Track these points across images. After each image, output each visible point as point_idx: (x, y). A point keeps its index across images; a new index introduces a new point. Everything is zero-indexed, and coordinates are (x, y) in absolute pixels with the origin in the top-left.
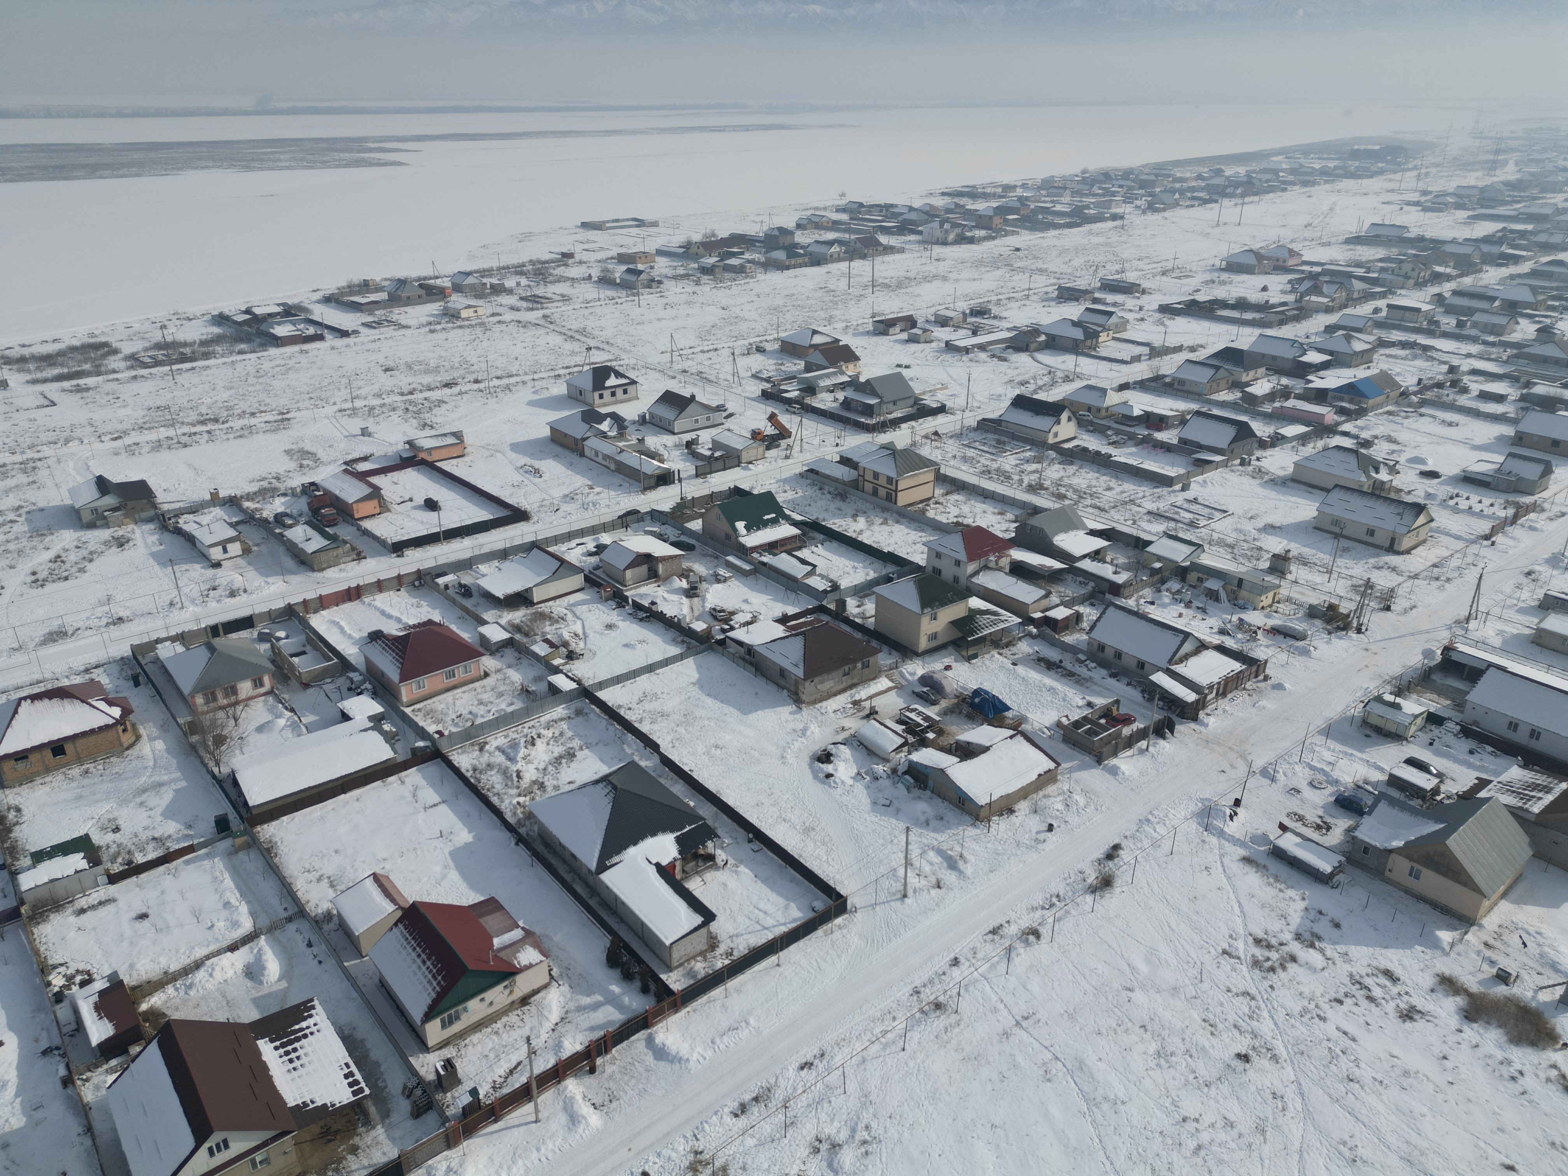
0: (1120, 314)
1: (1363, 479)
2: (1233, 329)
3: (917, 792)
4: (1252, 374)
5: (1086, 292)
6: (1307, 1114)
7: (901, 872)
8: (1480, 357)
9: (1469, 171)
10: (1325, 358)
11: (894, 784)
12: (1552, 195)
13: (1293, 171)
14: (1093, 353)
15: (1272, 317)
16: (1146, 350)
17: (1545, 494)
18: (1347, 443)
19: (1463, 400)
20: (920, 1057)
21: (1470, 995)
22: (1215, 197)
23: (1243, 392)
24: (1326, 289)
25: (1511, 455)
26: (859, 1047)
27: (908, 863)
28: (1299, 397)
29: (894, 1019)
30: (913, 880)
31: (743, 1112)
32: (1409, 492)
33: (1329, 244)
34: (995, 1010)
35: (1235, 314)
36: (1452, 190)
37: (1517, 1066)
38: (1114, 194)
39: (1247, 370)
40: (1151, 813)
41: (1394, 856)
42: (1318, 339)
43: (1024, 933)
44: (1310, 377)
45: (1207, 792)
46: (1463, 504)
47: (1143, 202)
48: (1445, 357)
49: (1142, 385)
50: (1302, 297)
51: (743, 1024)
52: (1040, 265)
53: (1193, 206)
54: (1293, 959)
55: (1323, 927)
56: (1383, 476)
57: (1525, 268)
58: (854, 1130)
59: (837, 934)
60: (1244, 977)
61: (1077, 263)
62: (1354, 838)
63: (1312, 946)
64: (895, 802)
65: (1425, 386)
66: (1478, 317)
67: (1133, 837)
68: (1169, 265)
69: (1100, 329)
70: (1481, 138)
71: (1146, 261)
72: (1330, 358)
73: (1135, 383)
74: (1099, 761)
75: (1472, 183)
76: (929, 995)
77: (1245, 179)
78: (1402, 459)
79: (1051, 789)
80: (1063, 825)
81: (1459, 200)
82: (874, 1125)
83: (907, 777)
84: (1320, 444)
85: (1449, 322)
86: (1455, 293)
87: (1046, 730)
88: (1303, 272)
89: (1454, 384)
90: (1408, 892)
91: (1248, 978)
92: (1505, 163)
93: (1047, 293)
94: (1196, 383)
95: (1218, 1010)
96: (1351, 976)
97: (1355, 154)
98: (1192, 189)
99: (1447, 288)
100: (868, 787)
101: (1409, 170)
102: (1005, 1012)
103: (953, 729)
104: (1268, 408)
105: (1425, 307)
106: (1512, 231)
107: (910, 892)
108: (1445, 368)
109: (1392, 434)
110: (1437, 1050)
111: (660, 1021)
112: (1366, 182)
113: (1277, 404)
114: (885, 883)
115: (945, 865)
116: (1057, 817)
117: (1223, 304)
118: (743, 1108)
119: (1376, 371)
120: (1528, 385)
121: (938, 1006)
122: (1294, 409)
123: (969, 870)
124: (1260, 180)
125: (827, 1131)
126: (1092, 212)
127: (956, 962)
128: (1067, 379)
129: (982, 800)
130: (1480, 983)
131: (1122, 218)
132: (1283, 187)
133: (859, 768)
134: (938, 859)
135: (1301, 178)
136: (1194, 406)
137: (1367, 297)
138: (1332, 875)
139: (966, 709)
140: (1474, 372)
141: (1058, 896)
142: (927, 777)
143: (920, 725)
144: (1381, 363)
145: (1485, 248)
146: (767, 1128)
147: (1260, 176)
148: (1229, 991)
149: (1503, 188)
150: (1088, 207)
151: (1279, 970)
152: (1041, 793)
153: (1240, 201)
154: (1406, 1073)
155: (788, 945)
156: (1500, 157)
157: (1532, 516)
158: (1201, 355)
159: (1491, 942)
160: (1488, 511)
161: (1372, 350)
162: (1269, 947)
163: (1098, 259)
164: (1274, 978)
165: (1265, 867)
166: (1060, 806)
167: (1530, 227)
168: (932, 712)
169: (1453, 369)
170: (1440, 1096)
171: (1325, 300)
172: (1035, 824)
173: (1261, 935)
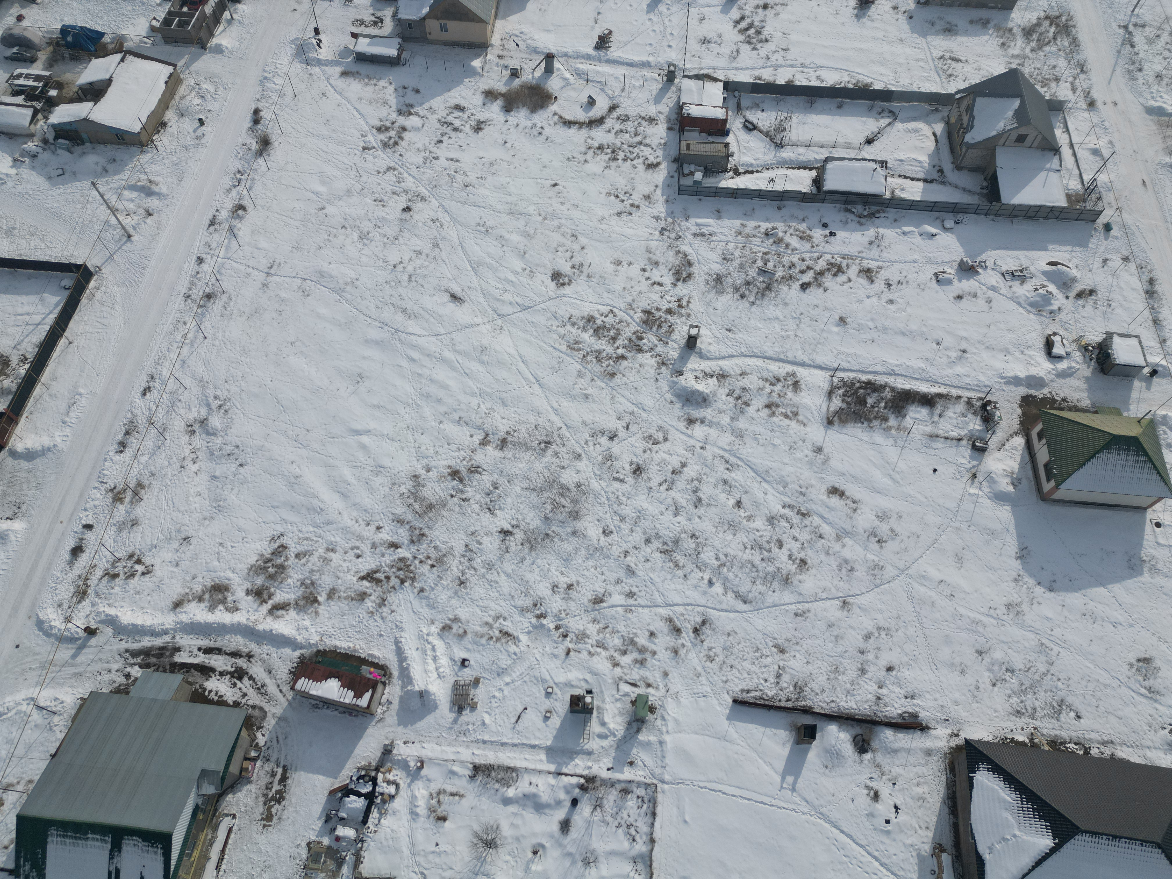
3: (78, 150)
6: (454, 220)
7: (113, 220)
11: (53, 153)
20: (220, 335)
21: (503, 95)
26: (173, 356)
27: (114, 211)
29: (185, 323)
30: (127, 221)
31: (124, 447)
34: (248, 275)
37: (539, 125)
40: (264, 71)
41: (427, 21)
43: (233, 212)
45: (294, 34)
51: (77, 397)
54: (404, 129)
55: (411, 97)
58: (208, 405)
59: (99, 295)
60: (383, 159)
62: (399, 20)
63: (410, 114)
64: (66, 167)
67: (263, 97)
74: (204, 47)
76: (197, 293)
79: (182, 90)
80: (209, 115)
82: (219, 393)
83: (60, 141)
87: (146, 40)
90: (445, 44)
91: (385, 157)
95: (379, 188)
96: (439, 121)
100: (33, 168)
102: (256, 272)
103: (67, 77)
107: (131, 231)
110: (500, 141)
111: (10, 437)
114: (107, 236)
115: (143, 195)
116: (201, 111)
118: (122, 446)
121: (209, 296)
123: (163, 189)
125: (191, 417)
127: (200, 260)
129: (136, 128)
130: (505, 84)
133: (11, 155)
134: (134, 195)
138: (399, 55)
139: (66, 53)
141: (239, 172)
142: (77, 132)
143: (35, 88)
146: (149, 444)
148: (379, 173)
151: (400, 142)
152: (177, 97)
154: (491, 164)
155: (66, 325)
159: (501, 53)
162: (387, 129)
164: (398, 148)
165: (358, 73)
166: (197, 101)
168: (37, 69)
170: (512, 167)
172: (188, 125)
173: (378, 124)
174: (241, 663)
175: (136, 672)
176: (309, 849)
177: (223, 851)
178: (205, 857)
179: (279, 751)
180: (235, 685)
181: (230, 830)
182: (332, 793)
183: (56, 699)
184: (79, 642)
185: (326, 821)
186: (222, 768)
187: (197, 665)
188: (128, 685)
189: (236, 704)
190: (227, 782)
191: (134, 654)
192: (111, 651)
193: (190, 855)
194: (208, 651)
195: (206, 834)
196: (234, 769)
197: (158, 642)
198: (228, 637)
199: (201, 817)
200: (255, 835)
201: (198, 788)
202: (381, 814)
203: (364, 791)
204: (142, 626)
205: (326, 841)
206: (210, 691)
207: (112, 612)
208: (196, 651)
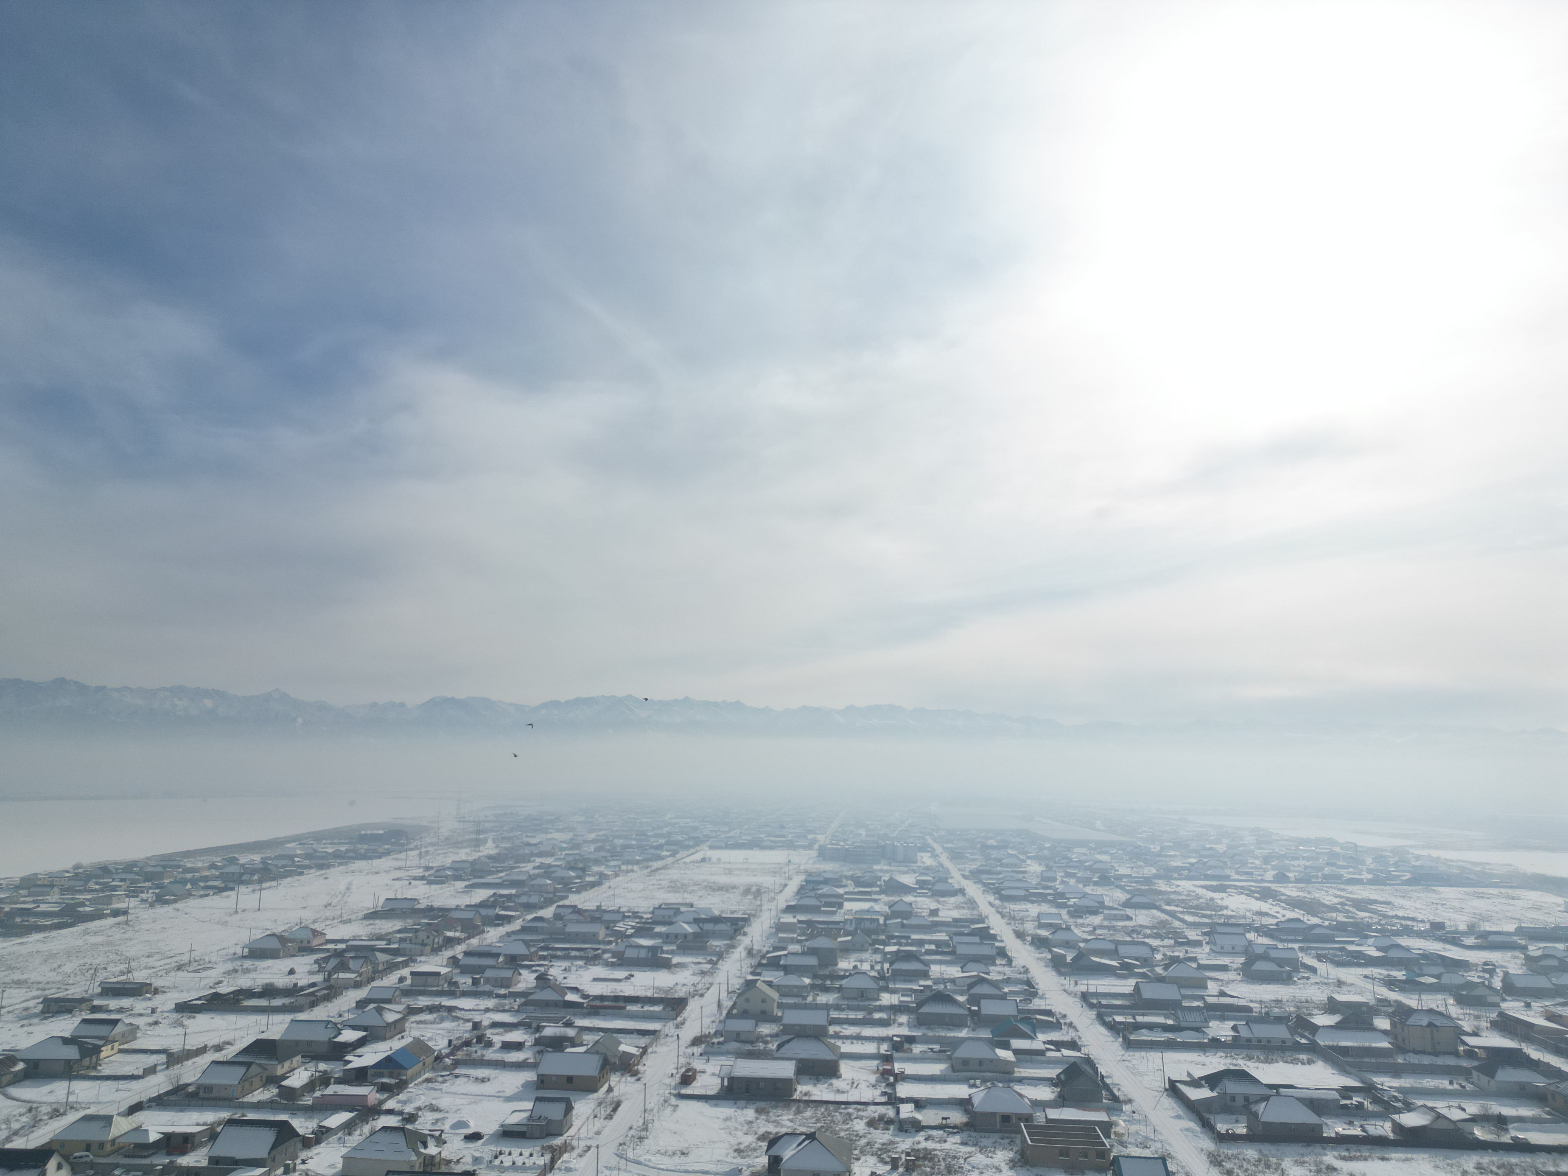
0: (127, 1021)
1: (414, 1158)
2: (262, 1019)
4: (287, 1065)
5: (82, 1000)
8: (497, 1010)
9: (460, 848)
10: (359, 1034)
12: (524, 865)
13: (307, 856)
14: (93, 1074)
15: (302, 1001)
16: (163, 1058)
17: (572, 1132)
18: (392, 1121)
19: (491, 1054)
22: (231, 885)
23: (280, 1087)
24: (352, 964)
25: (538, 1099)
28: (339, 1081)
32: (458, 1161)
33: (350, 921)
35: (263, 1002)
36: (449, 865)
38: (114, 889)
39: (281, 1061)
42: (351, 1016)
44: (348, 1058)
46: (507, 1161)
47: (150, 895)
48: (468, 1015)
49: (160, 1102)
50: (330, 975)
52: (17, 976)
53: (207, 895)
56: (432, 1150)
57: (516, 925)
61: (68, 968)
65: (455, 1046)
66: (489, 973)
68: (185, 958)
69: (101, 1043)
70: (464, 822)
71: (157, 957)
72: (364, 1033)
73: (151, 1100)
75: (464, 858)
77: (261, 866)
78: (446, 1127)
81: (456, 873)
84: (366, 1129)
85: (465, 981)
86: (467, 954)
88: (328, 950)
89: (480, 1039)
92: (485, 841)
93: (26, 1009)
94: (226, 1087)
97: (363, 839)
98: (206, 879)
99: (458, 950)
101: (411, 850)
104: (308, 1100)
105: (444, 971)
106: (501, 896)
108: (469, 1025)
109: (434, 1102)
112: (376, 862)
113: (318, 1094)
117: (249, 993)
119: (410, 1040)
120: (539, 1029)
122: (336, 1095)
124: (276, 866)
126: (87, 909)
128: (56, 1113)
131: (125, 913)
132: (300, 871)
135: (316, 862)
136: (225, 1115)
137: (392, 967)
140: (495, 1025)
144: (414, 1031)
145: (484, 912)
147: (275, 862)
149: (487, 860)
150: (83, 904)
153: (257, 887)
156: (481, 836)
157: (566, 1156)
158: (229, 1053)
160: (529, 1162)
161: (403, 1020)
163: (97, 961)
167: (513, 891)
169: (476, 1026)
171: (352, 976)
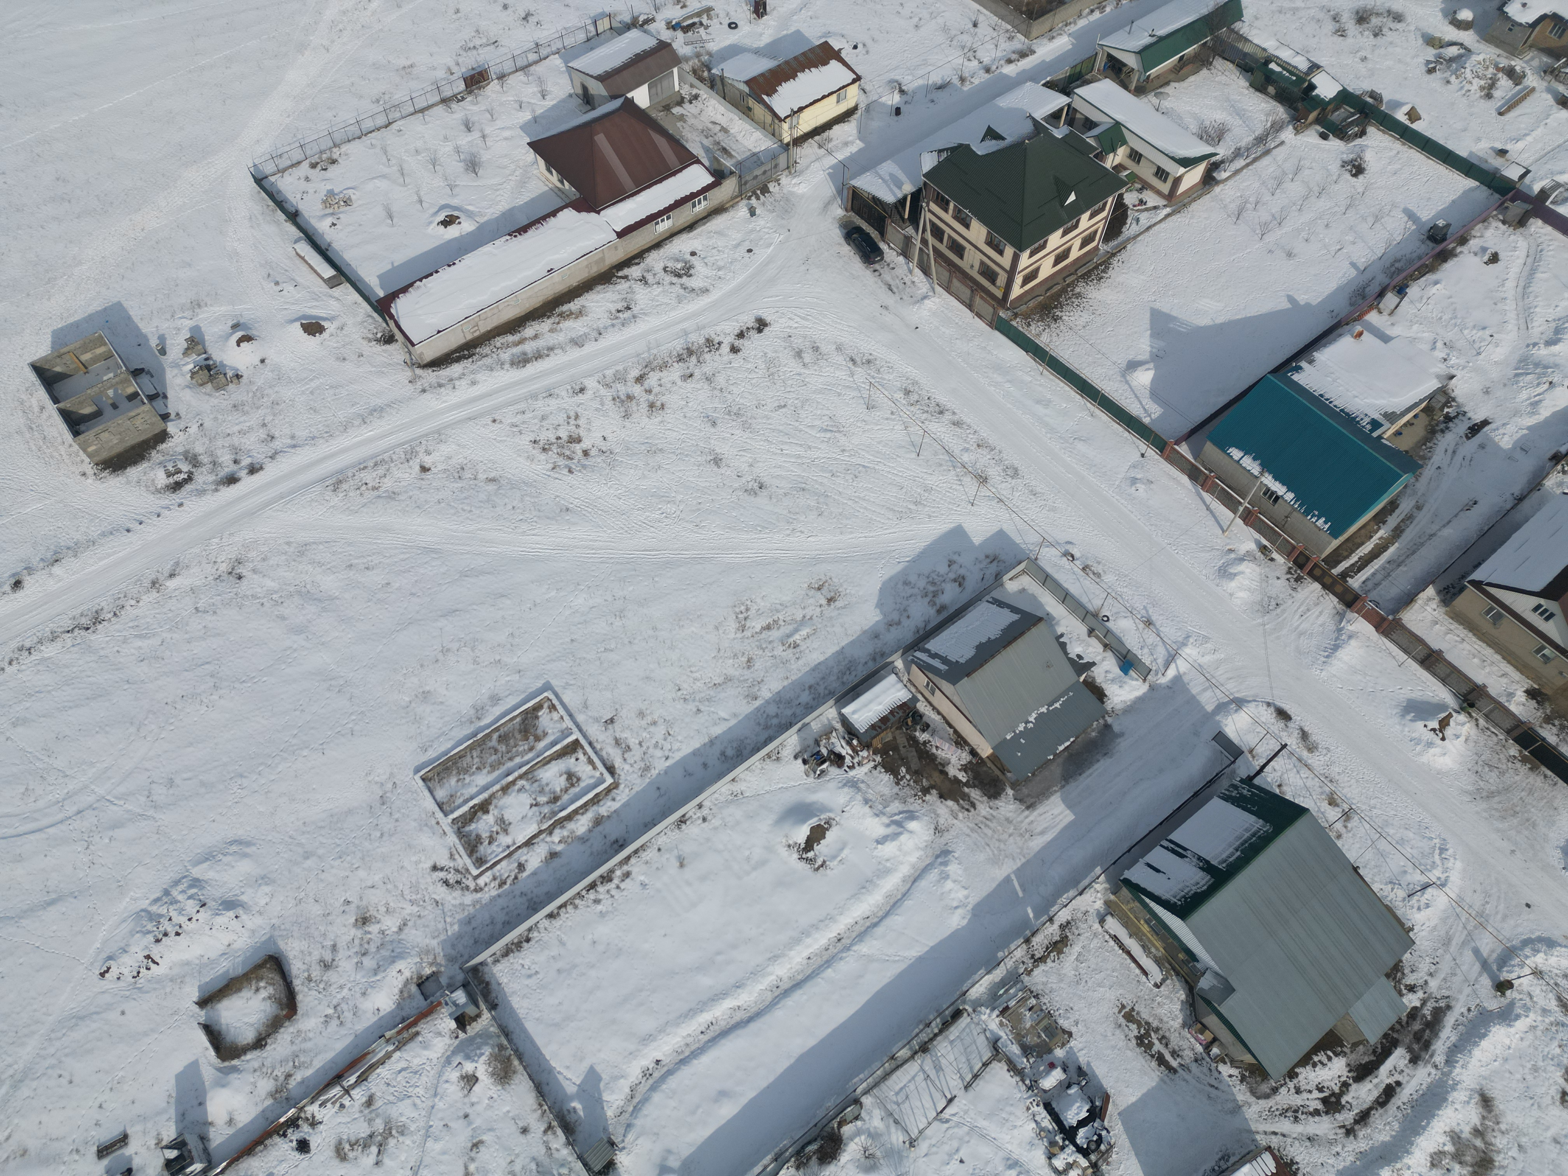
174: (1347, 1117)
175: (1412, 1000)
176: (1064, 1031)
177: (1128, 953)
178: (1134, 933)
179: (1198, 1080)
180: (1320, 1089)
181: (1145, 973)
182: (1106, 1098)
183: (1427, 906)
184: (1495, 967)
185: (1080, 1068)
186: (1222, 1009)
187: (1377, 1068)
188: (1399, 982)
189: (1292, 1074)
190: (1201, 1005)
191: (1439, 1014)
192: (1460, 992)
193: (1147, 922)
194: (1389, 1092)
195: (1158, 948)
196: (1211, 1020)
197: (1440, 1047)
198: (1396, 1126)
199: (1181, 956)
200: (1121, 991)
201: (1217, 974)
202: (1042, 1129)
203: (1082, 1132)
204: (1476, 1044)
205: (1059, 1053)
206: (1330, 1059)
207: (1521, 1025)
208: (1397, 1077)
